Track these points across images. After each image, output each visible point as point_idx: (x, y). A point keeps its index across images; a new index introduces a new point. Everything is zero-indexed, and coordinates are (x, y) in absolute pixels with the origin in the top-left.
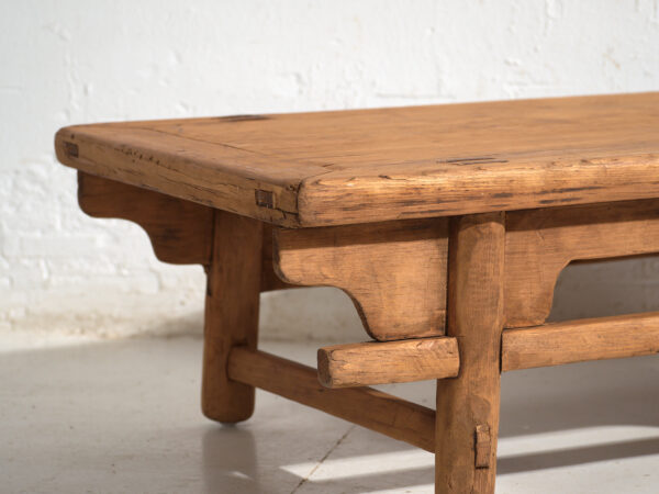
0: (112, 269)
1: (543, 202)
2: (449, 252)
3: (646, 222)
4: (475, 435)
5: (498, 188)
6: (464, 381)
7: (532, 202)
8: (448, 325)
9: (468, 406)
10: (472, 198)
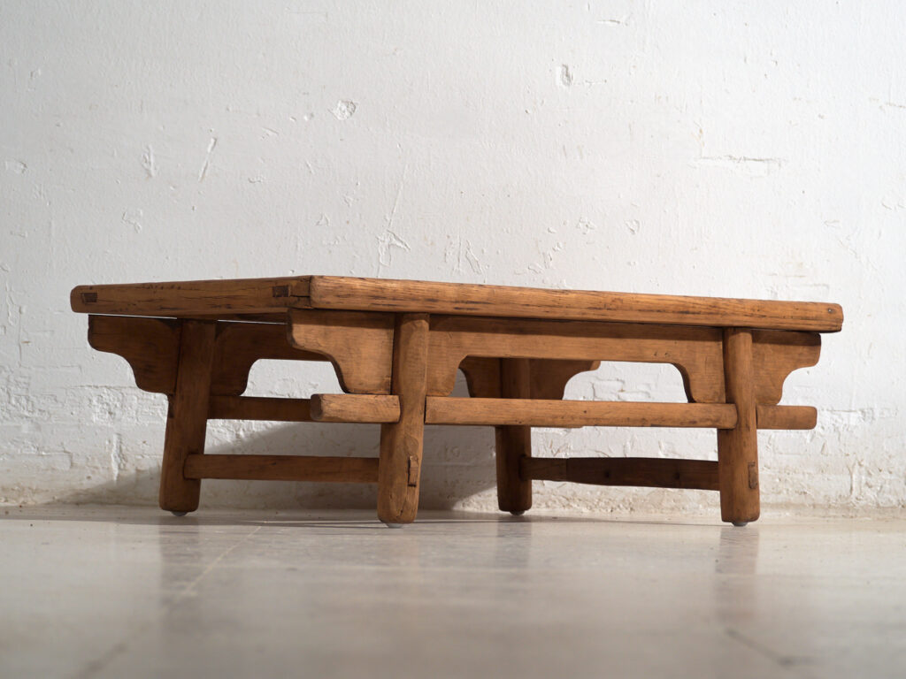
0: (33, 451)
1: (456, 308)
2: (394, 339)
4: (409, 462)
5: (430, 295)
6: (403, 425)
7: (449, 308)
8: (393, 387)
9: (405, 443)
10: (412, 299)
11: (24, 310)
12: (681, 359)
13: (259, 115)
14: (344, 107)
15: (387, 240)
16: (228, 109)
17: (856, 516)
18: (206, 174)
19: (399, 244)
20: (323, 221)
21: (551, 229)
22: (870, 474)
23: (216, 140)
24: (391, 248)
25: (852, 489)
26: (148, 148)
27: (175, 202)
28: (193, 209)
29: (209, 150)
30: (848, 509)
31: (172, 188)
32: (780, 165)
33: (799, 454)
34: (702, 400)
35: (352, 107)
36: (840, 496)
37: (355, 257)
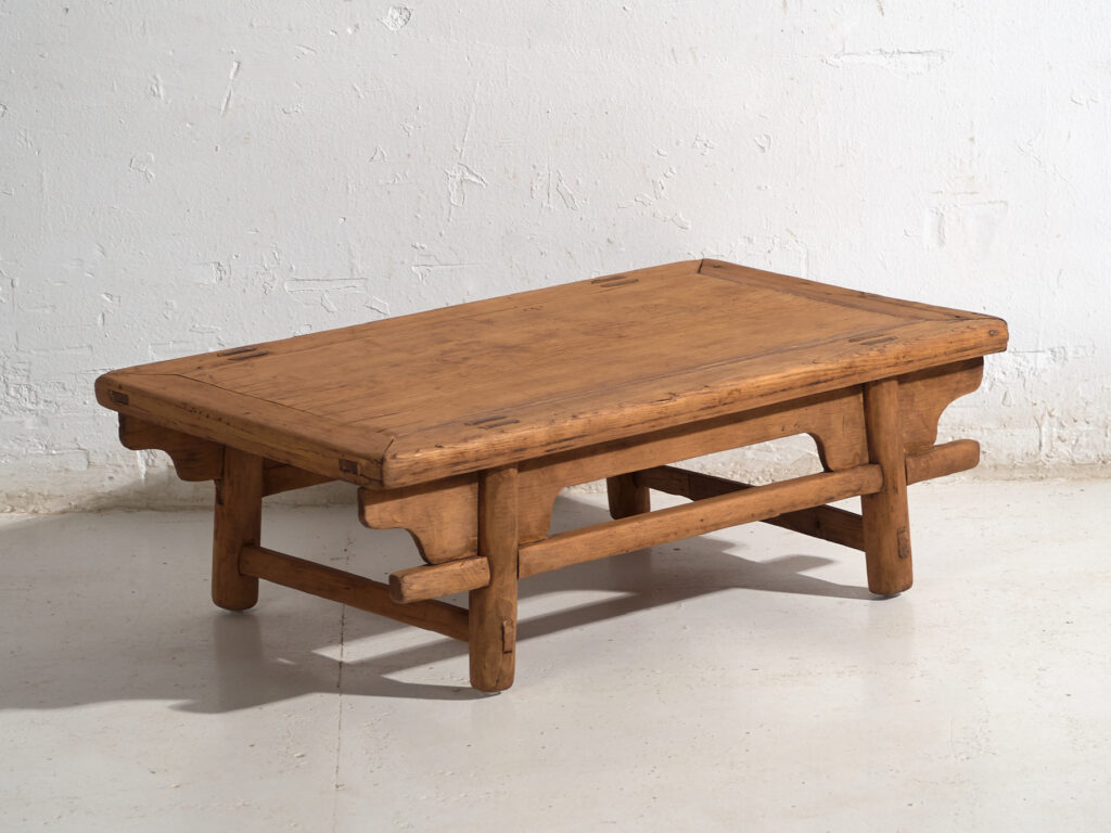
0: (41, 450)
1: (548, 451)
2: (479, 494)
3: (615, 453)
4: (503, 628)
5: (517, 445)
6: (494, 589)
7: (540, 452)
8: (480, 548)
9: (497, 607)
10: (498, 455)
11: (17, 283)
12: (813, 426)
13: (290, 30)
14: (396, 15)
15: (458, 175)
16: (252, 25)
17: (1047, 477)
18: (230, 106)
19: (474, 179)
20: (378, 155)
21: (662, 152)
22: (1063, 426)
23: (239, 63)
24: (465, 185)
25: (1041, 445)
26: (155, 77)
27: (194, 142)
28: (217, 149)
29: (231, 77)
30: (1037, 468)
31: (188, 125)
32: (942, 58)
33: (976, 406)
34: (841, 467)
35: (407, 14)
36: (1027, 454)
37: (419, 197)
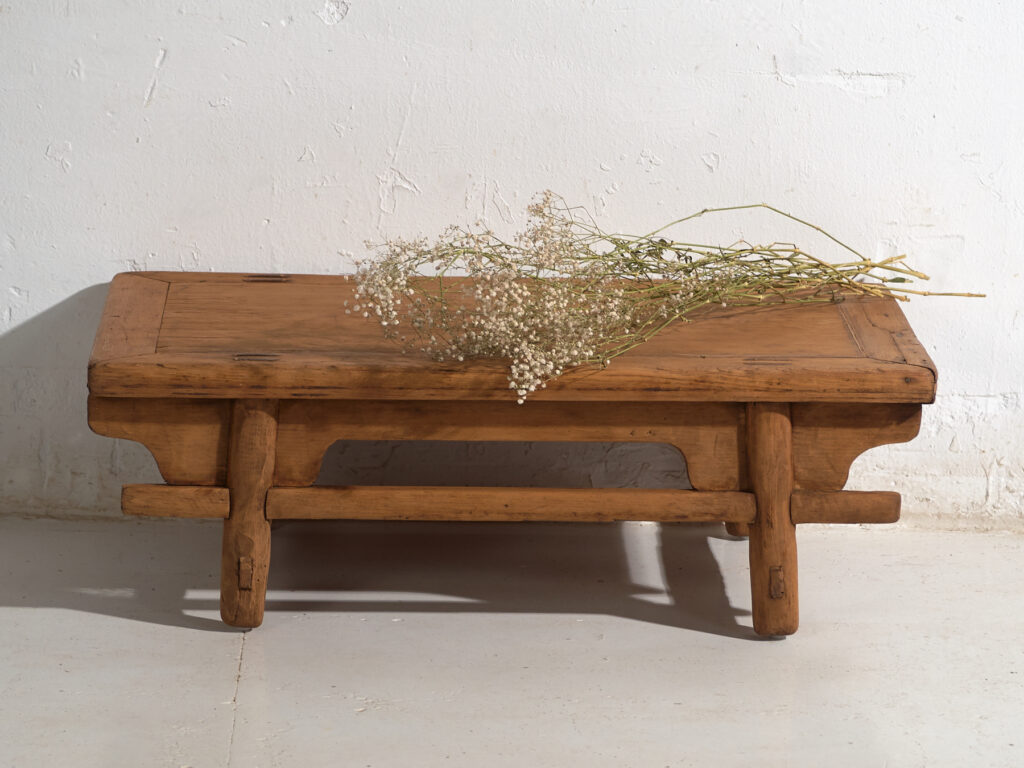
13: (221, 18)
14: (333, 8)
15: (390, 181)
16: (180, 12)
17: (992, 528)
18: (154, 96)
19: (406, 185)
20: (307, 156)
21: (605, 166)
22: (1011, 476)
23: (165, 51)
24: (396, 190)
25: (987, 495)
26: (76, 62)
27: (114, 131)
28: (138, 141)
29: (157, 66)
30: (983, 519)
31: (109, 114)
32: (903, 81)
33: (921, 450)
35: (344, 9)
36: (973, 503)
37: (348, 202)
